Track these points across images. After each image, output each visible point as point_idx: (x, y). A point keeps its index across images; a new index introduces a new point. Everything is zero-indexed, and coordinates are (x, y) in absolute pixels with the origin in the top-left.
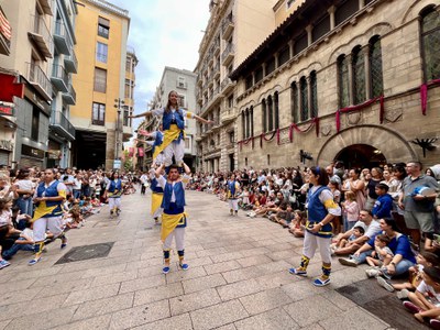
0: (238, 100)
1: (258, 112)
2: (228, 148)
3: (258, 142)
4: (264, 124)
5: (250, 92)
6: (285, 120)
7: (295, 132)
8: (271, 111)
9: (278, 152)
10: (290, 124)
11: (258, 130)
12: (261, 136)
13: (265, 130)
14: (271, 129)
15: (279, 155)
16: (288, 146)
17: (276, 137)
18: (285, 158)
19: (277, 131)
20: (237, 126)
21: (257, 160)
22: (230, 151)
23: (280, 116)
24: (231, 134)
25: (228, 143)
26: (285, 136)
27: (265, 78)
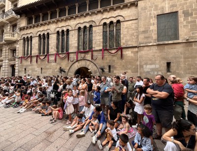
0: (21, 29)
1: (35, 41)
2: (10, 60)
3: (34, 59)
4: (40, 50)
5: (31, 27)
6: (52, 50)
7: (57, 57)
8: (44, 43)
9: (48, 67)
10: (55, 52)
11: (35, 52)
12: (37, 56)
13: (40, 53)
14: (44, 53)
15: (48, 69)
16: (53, 64)
17: (47, 58)
18: (51, 70)
19: (47, 55)
20: (19, 47)
21: (33, 70)
22: (12, 63)
23: (50, 47)
24: (14, 51)
25: (10, 57)
26: (52, 58)
27: (41, 22)
